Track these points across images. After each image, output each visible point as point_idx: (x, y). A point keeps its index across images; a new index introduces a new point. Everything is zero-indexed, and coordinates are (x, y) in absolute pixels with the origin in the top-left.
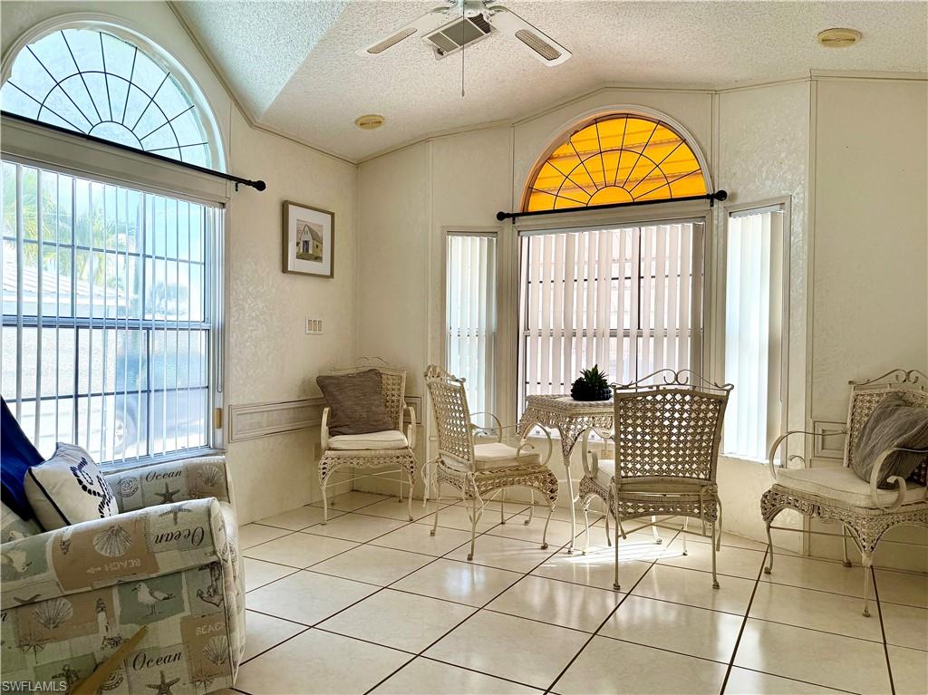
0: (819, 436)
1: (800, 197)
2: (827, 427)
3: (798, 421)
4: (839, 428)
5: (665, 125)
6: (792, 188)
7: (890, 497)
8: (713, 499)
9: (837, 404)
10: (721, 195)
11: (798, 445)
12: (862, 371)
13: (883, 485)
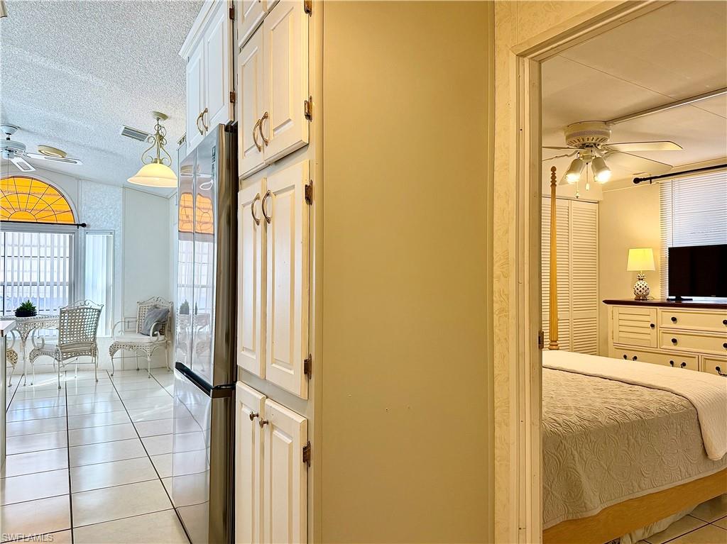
0: (127, 322)
1: (119, 231)
2: (129, 320)
3: (119, 318)
4: (135, 319)
5: (52, 187)
6: (115, 227)
7: (155, 338)
8: (96, 349)
9: (133, 311)
10: (84, 225)
11: (119, 327)
12: (141, 299)
13: (154, 335)
